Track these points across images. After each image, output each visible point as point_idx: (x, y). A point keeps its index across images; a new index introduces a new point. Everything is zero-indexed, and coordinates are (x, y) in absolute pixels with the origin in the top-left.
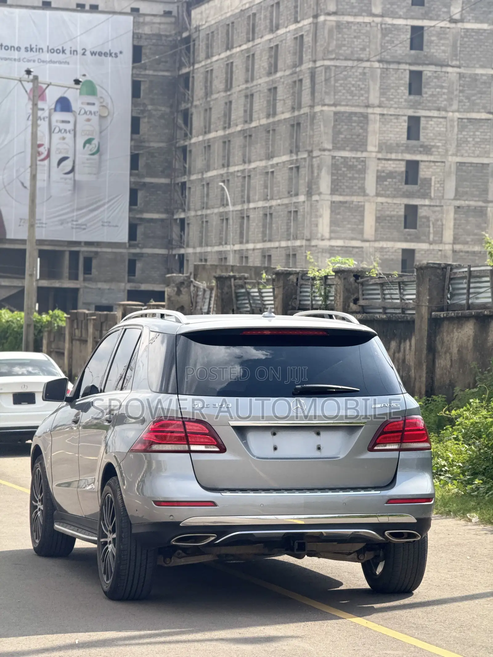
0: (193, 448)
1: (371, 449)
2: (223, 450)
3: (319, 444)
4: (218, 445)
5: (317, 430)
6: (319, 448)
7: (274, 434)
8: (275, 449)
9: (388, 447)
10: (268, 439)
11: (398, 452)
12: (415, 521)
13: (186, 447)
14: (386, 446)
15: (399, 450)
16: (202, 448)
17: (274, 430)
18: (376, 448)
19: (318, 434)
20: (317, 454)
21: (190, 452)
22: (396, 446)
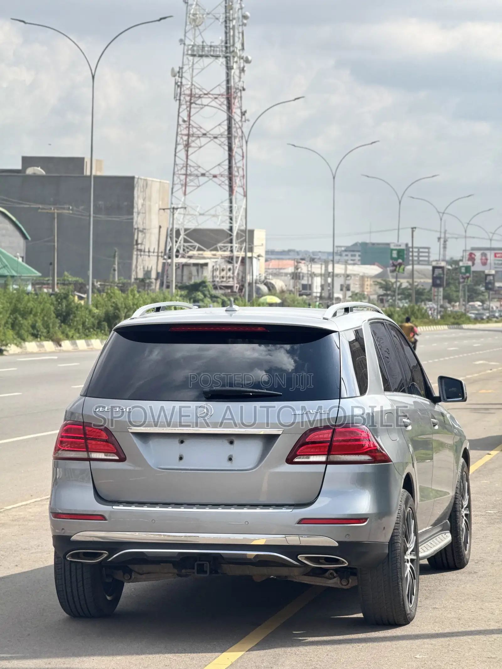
0: (94, 455)
1: (290, 460)
2: (122, 459)
3: (231, 453)
4: (117, 454)
5: (231, 438)
6: (230, 459)
7: (182, 442)
8: (181, 458)
9: (313, 459)
10: (174, 447)
11: (325, 465)
12: (336, 544)
13: (83, 455)
14: (309, 458)
15: (327, 463)
16: (102, 456)
17: (182, 438)
18: (296, 460)
19: (232, 443)
20: (228, 465)
21: (90, 459)
22: (323, 458)
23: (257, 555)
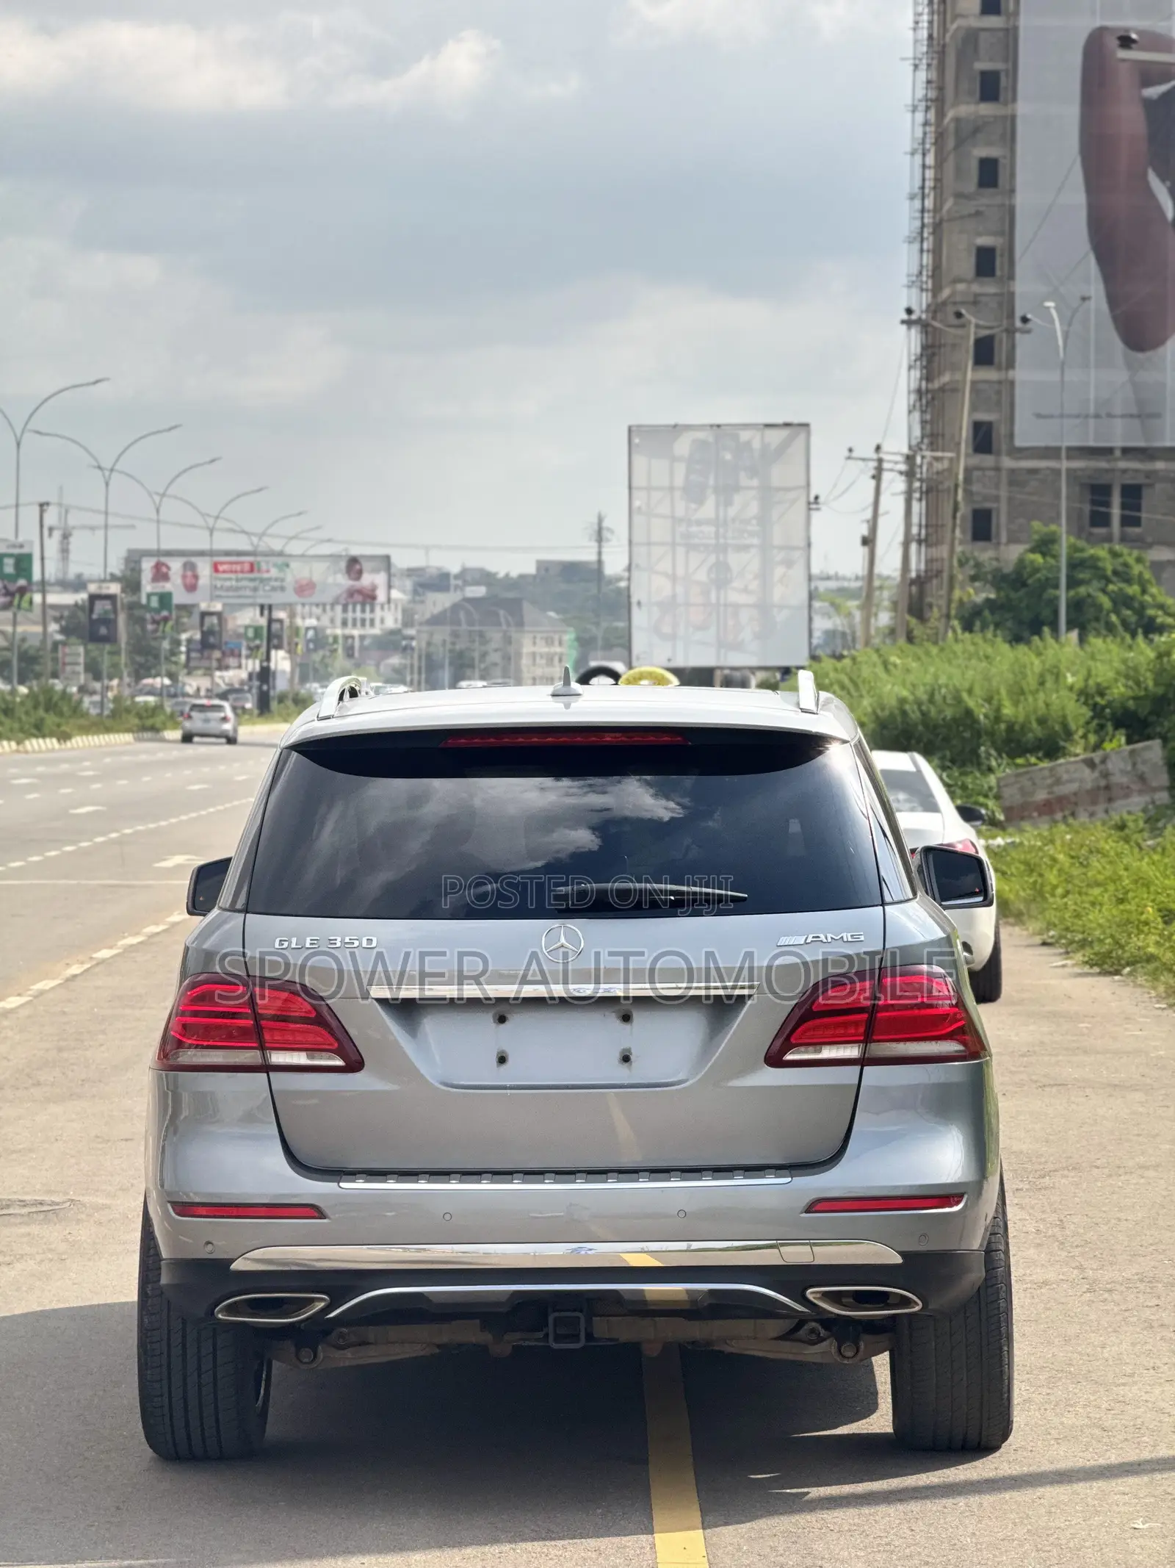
0: (278, 1058)
1: (774, 1060)
2: (354, 1064)
3: (626, 1046)
4: (340, 1052)
5: (625, 1009)
6: (626, 1059)
7: (502, 1020)
8: (502, 1060)
9: (828, 1053)
10: (483, 1032)
11: (857, 1068)
12: (898, 1260)
13: (250, 1056)
14: (820, 1051)
15: (863, 1062)
16: (300, 1059)
17: (501, 1010)
18: (789, 1057)
19: (626, 1018)
20: (622, 1074)
21: (267, 1068)
22: (852, 1052)
23: (712, 1292)
